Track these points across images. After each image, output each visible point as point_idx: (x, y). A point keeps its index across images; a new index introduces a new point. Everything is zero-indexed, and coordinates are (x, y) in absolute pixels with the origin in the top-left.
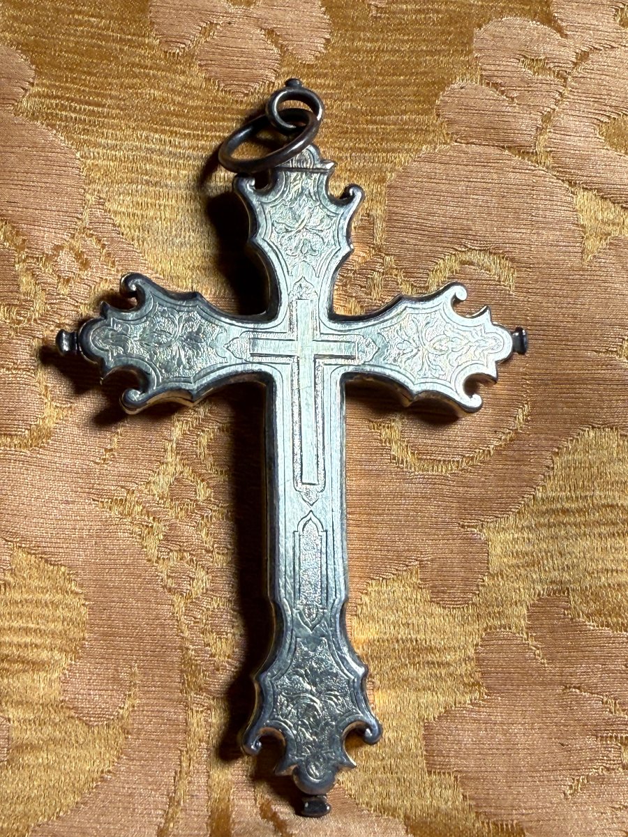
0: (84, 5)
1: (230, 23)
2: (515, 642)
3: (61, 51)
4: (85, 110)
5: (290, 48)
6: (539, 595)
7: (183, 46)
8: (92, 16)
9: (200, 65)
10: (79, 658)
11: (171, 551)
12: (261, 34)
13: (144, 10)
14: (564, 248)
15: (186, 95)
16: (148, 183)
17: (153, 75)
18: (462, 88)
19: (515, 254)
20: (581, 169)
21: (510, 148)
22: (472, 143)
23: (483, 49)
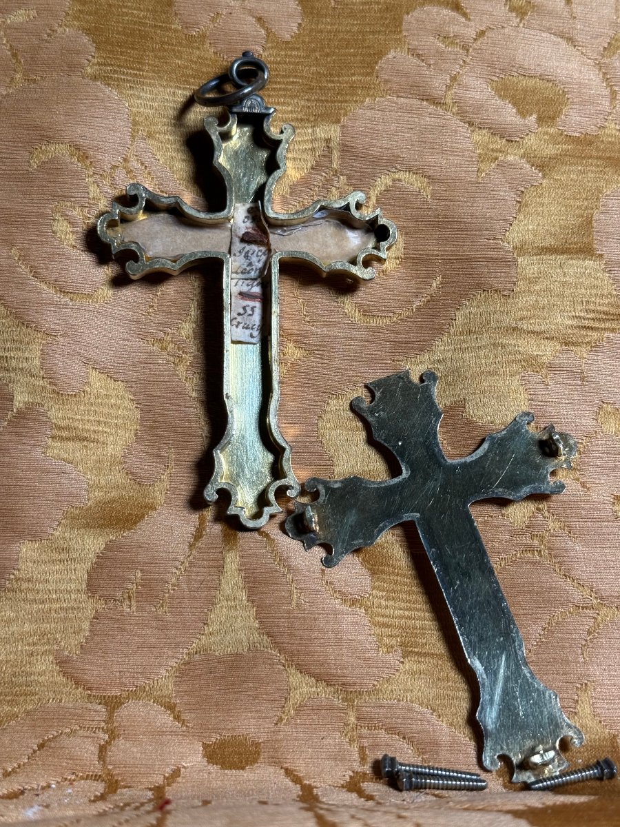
0: (129, 2)
1: (231, 13)
3: (113, 34)
4: (130, 73)
5: (273, 30)
7: (198, 30)
8: (135, 9)
9: (210, 43)
12: (253, 20)
13: (170, 4)
14: (465, 169)
15: (201, 64)
17: (177, 50)
18: (394, 58)
19: (431, 173)
20: (477, 114)
21: (427, 100)
22: (401, 97)
23: (410, 29)
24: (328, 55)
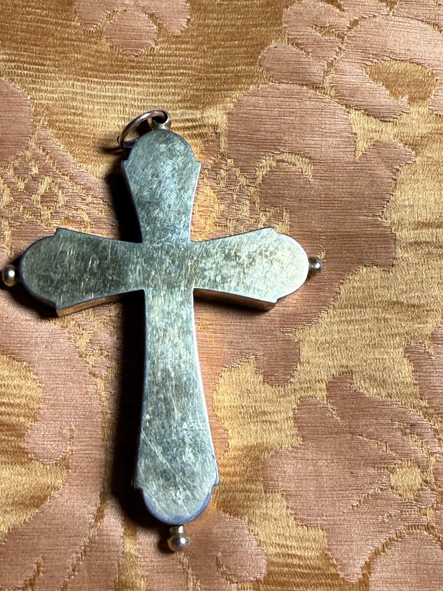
0: (32, 2)
1: (125, 11)
2: (319, 406)
3: (18, 31)
4: (33, 68)
5: (165, 25)
6: (333, 375)
7: (96, 26)
8: (37, 8)
9: (107, 38)
10: (37, 421)
11: (95, 350)
12: (146, 17)
13: (70, 4)
14: (343, 149)
15: (98, 57)
16: (74, 114)
17: (77, 45)
18: (276, 47)
19: (312, 154)
20: (353, 97)
21: (307, 85)
22: (283, 83)
23: (290, 21)
24: (214, 48)
